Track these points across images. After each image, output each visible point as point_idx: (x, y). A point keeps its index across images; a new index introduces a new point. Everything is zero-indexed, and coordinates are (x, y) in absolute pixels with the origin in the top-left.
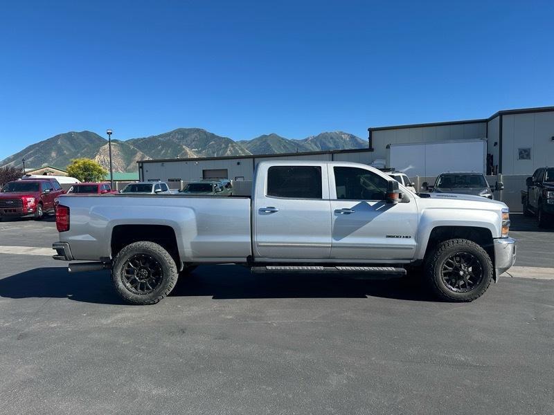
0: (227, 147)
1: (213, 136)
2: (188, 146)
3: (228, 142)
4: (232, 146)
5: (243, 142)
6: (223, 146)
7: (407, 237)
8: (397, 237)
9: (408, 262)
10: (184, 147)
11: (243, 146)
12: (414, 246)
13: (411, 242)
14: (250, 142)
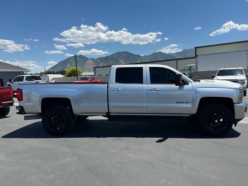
0: (138, 59)
1: (132, 54)
2: (121, 59)
3: (139, 56)
4: (141, 58)
5: (145, 56)
6: (136, 58)
7: (187, 103)
8: (182, 103)
9: (188, 115)
10: (120, 60)
11: (145, 58)
12: (191, 107)
13: (190, 105)
14: (149, 56)
